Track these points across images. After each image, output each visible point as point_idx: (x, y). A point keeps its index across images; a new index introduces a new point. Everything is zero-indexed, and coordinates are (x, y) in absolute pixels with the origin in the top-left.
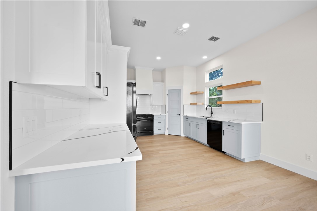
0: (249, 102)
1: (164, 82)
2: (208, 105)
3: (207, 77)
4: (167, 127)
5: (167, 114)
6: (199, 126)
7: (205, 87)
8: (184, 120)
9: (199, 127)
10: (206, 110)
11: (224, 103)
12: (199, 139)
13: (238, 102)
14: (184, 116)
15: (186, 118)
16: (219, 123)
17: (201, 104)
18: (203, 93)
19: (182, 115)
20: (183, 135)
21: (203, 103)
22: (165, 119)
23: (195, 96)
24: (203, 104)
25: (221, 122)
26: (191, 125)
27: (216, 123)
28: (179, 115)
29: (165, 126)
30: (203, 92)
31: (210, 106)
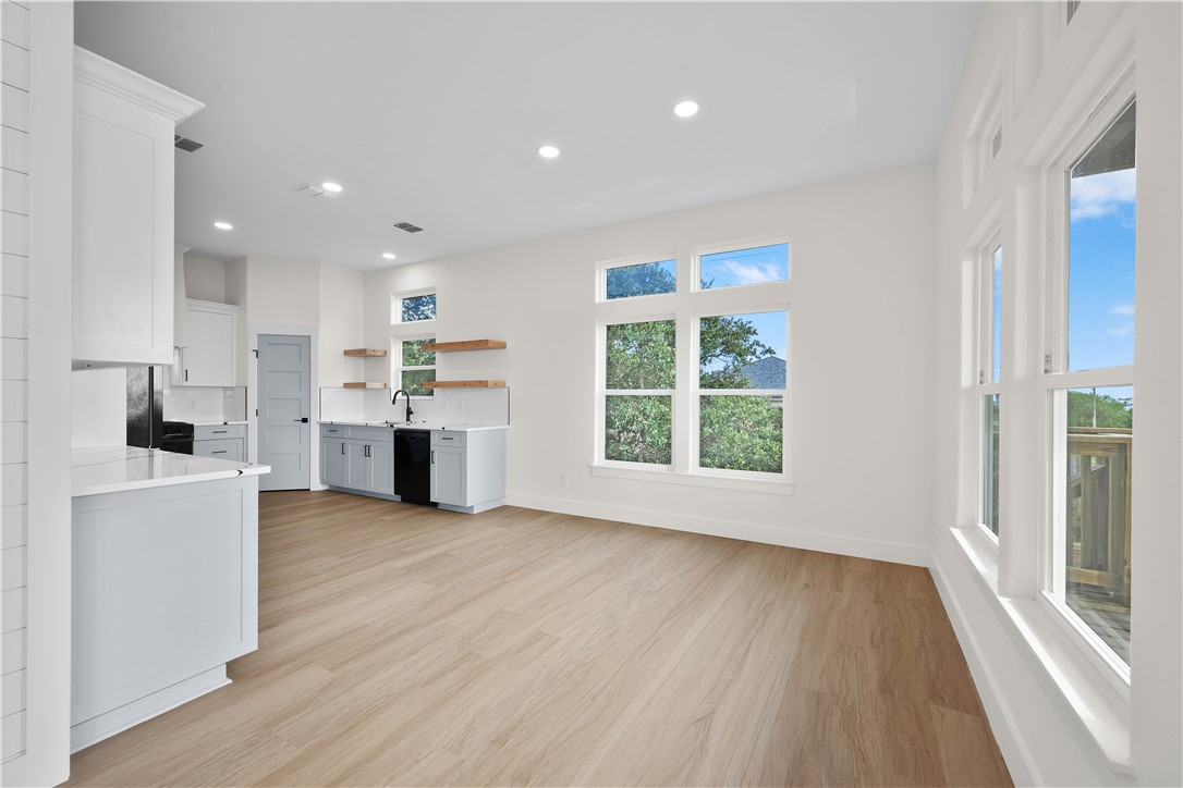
0: (483, 384)
1: (238, 304)
2: (400, 388)
3: (396, 309)
5: (253, 420)
6: (372, 448)
7: (392, 339)
8: (323, 438)
9: (372, 453)
10: (394, 403)
11: (440, 385)
12: (372, 488)
14: (322, 425)
15: (330, 430)
16: (422, 435)
17: (379, 385)
18: (385, 355)
19: (313, 420)
20: (317, 485)
21: (385, 384)
22: (245, 440)
23: (361, 362)
24: (385, 387)
25: (428, 433)
26: (349, 448)
27: (417, 435)
28: (305, 420)
30: (385, 352)
31: (405, 393)
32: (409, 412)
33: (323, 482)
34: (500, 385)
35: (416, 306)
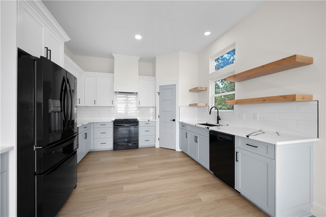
0: (290, 99)
1: (154, 76)
2: (214, 106)
3: (213, 64)
4: (158, 136)
5: (158, 119)
6: (198, 138)
7: (210, 81)
8: (180, 128)
9: (198, 141)
10: (210, 113)
11: (238, 102)
12: (198, 159)
13: (264, 100)
14: (180, 123)
15: (183, 125)
16: (228, 138)
17: (204, 105)
18: (207, 90)
19: (177, 120)
20: (178, 149)
21: (207, 104)
22: (155, 126)
23: (197, 94)
24: (207, 106)
25: (233, 137)
26: (189, 135)
27: (224, 137)
28: (174, 120)
29: (155, 135)
30: (207, 88)
31: (216, 108)
32: (218, 119)
33: (180, 148)
34: (307, 99)
35: (222, 63)
